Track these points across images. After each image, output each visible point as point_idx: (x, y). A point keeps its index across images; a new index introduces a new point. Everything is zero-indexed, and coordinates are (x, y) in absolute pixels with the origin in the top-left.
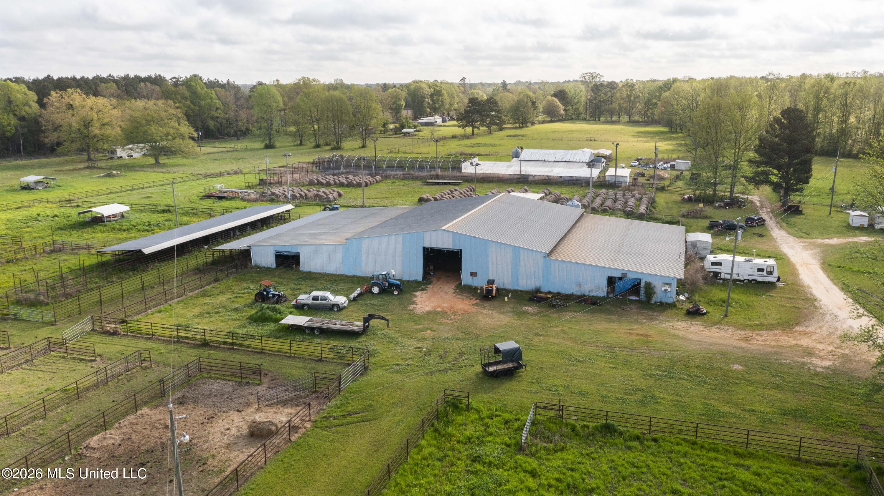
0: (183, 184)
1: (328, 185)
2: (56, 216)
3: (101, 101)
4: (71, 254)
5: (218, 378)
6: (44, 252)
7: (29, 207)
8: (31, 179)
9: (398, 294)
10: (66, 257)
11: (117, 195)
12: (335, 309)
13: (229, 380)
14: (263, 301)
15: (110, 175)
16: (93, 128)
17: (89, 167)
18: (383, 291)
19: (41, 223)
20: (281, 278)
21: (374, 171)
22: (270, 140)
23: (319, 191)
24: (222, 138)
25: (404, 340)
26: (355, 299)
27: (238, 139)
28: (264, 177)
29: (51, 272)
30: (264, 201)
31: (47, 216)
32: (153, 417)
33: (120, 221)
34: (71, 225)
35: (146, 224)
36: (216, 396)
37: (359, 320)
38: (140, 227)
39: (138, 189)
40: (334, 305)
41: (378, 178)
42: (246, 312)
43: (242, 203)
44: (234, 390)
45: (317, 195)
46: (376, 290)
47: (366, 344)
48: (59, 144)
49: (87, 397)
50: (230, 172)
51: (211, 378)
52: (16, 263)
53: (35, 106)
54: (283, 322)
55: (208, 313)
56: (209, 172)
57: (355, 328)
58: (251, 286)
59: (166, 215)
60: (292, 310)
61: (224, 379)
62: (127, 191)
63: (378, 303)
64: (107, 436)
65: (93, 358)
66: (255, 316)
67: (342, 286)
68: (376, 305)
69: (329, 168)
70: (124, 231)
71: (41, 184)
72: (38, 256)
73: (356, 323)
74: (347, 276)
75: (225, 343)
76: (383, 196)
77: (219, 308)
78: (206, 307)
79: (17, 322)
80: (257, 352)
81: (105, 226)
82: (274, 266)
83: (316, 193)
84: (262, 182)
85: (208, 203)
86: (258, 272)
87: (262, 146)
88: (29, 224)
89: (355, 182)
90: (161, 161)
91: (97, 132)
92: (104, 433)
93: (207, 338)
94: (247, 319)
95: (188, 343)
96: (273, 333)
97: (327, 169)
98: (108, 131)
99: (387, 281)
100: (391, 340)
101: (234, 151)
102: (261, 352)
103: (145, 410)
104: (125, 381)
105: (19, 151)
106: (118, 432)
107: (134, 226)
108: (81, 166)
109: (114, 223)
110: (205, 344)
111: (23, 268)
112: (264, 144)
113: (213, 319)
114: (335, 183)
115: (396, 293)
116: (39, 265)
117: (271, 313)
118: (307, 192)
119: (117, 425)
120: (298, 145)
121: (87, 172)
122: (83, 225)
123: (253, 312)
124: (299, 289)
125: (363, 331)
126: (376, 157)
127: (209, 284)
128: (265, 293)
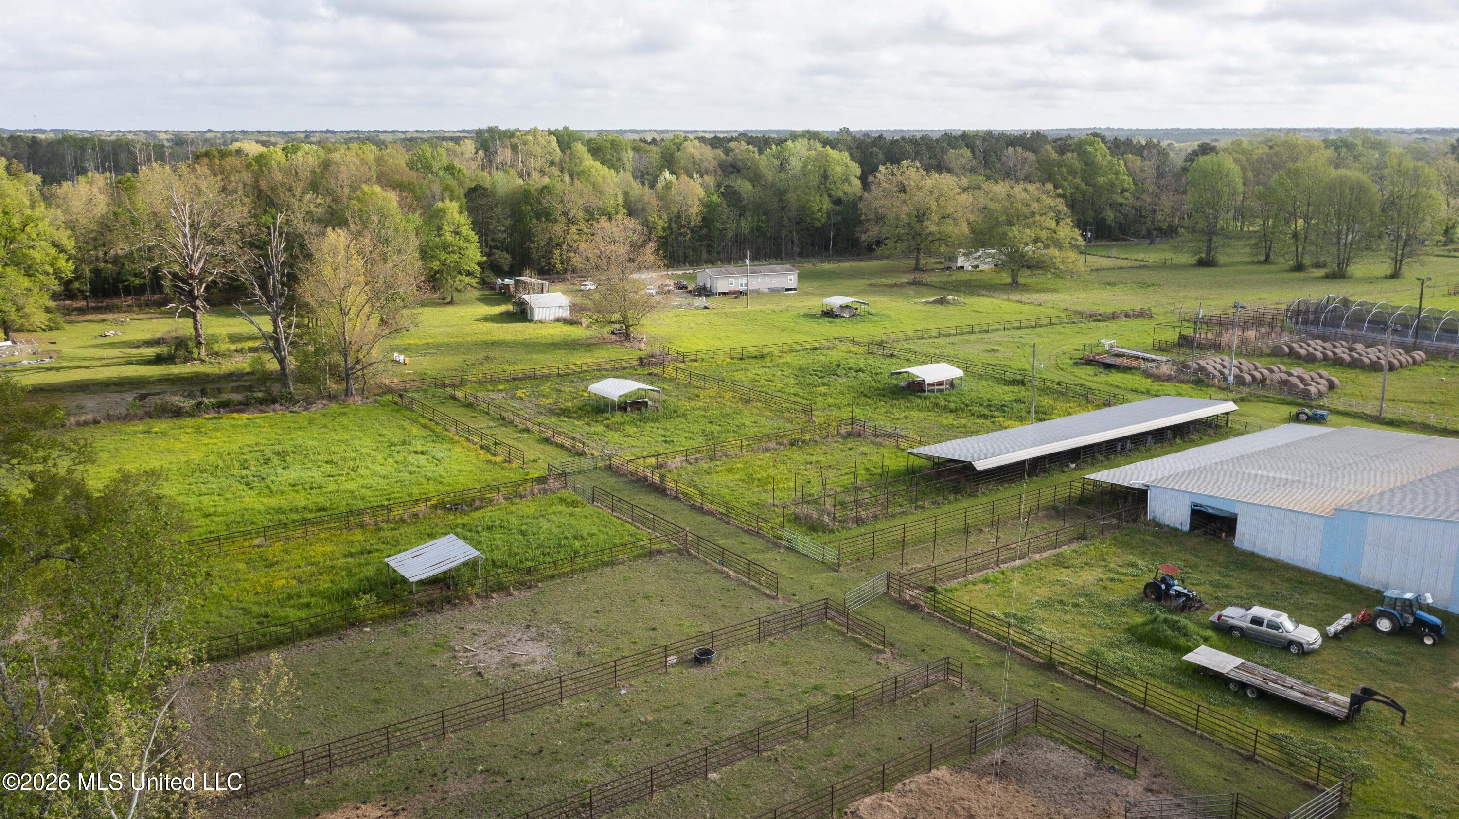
0: (1049, 328)
1: (1310, 359)
2: (861, 370)
3: (945, 181)
4: (873, 443)
5: (1062, 743)
6: (838, 433)
7: (829, 348)
8: (836, 301)
9: (1433, 645)
10: (865, 449)
11: (948, 340)
12: (1294, 650)
13: (1081, 752)
14: (1158, 599)
15: (942, 302)
16: (929, 223)
17: (915, 283)
18: (1400, 631)
19: (841, 381)
20: (1196, 556)
21: (1410, 340)
22: (1209, 251)
23: (1290, 374)
24: (1124, 240)
25: (1436, 761)
26: (1337, 636)
27: (1152, 243)
28: (1189, 332)
29: (843, 472)
30: (1182, 382)
31: (850, 369)
32: (953, 788)
33: (948, 392)
34: (878, 389)
35: (985, 404)
36: (1055, 777)
37: (1340, 689)
38: (975, 409)
39: (980, 332)
40: (1291, 642)
41: (1419, 355)
42: (1125, 615)
43: (1144, 381)
44: (1088, 775)
45: (1285, 383)
46: (1384, 625)
47: (1349, 747)
48: (879, 243)
49: (865, 718)
50: (1131, 313)
51: (1051, 737)
52: (801, 448)
53: (857, 183)
54: (1189, 657)
55: (1061, 602)
56: (1094, 309)
57: (1330, 708)
58: (1140, 562)
59: (1016, 389)
60: (1209, 633)
61: (1072, 747)
62: (963, 334)
63: (1385, 657)
64: (884, 803)
65: (881, 647)
66: (1140, 630)
67: (1312, 598)
68: (1380, 660)
69: (1316, 322)
70: (951, 411)
71: (848, 311)
72: (829, 440)
73: (1333, 695)
74: (1326, 578)
75: (1082, 673)
76: (1425, 398)
77: (1081, 596)
78: (1059, 589)
79: (791, 554)
80: (1134, 706)
81: (925, 398)
82: (1186, 527)
83: (1284, 376)
84: (1185, 342)
85: (1086, 375)
86: (1156, 535)
87: (1193, 260)
88: (825, 381)
89: (1366, 360)
90: (1021, 280)
91: (933, 228)
92: (879, 795)
93: (1054, 656)
94: (1128, 630)
95: (1022, 656)
96: (1168, 673)
97: (1312, 323)
98: (950, 228)
99: (1413, 614)
100: (1406, 754)
101: (1141, 267)
102: (1142, 708)
103: (942, 772)
104: (920, 704)
105: (827, 248)
106: (900, 799)
107: (967, 406)
108: (904, 279)
109: (938, 394)
110: (1050, 666)
111: (808, 458)
112: (1197, 257)
113: (1068, 617)
114: (1326, 357)
115: (1429, 641)
116: (829, 457)
117: (1169, 632)
118: (1265, 372)
119: (899, 786)
120: (1259, 263)
121: (910, 291)
122: (894, 393)
123: (1138, 619)
124: (1227, 586)
125: (1348, 717)
126: (1420, 309)
127: (1070, 541)
128: (1163, 587)
